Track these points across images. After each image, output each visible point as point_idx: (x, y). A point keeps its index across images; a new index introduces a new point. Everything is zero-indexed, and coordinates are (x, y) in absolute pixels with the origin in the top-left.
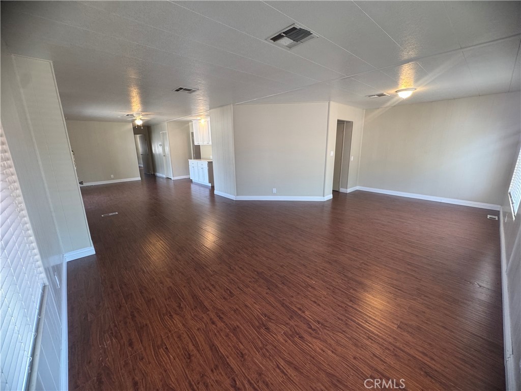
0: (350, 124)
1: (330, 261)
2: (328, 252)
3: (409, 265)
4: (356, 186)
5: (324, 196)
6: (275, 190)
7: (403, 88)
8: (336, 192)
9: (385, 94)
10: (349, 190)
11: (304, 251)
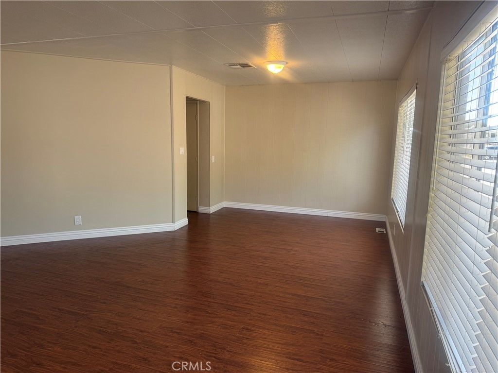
0: (205, 105)
1: (191, 339)
2: (187, 322)
3: (304, 315)
4: (221, 201)
5: (173, 222)
6: (79, 220)
7: (272, 59)
8: (192, 214)
9: (250, 64)
10: (213, 209)
11: (142, 331)
